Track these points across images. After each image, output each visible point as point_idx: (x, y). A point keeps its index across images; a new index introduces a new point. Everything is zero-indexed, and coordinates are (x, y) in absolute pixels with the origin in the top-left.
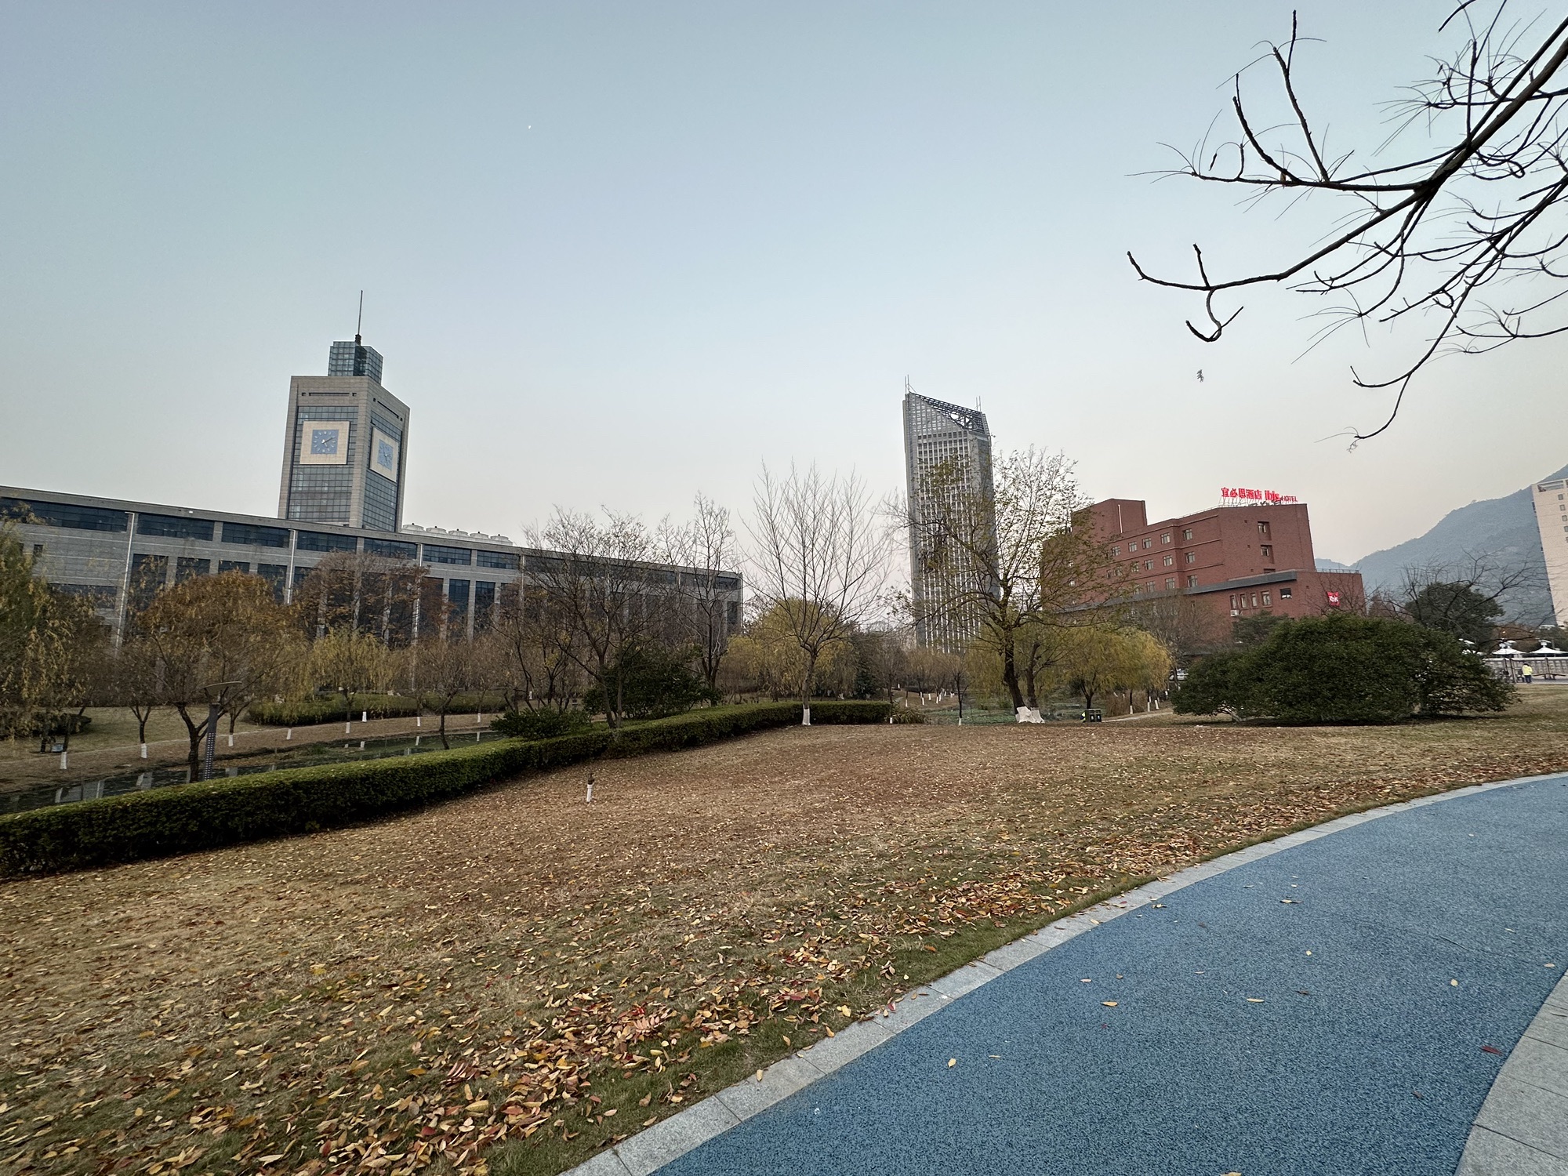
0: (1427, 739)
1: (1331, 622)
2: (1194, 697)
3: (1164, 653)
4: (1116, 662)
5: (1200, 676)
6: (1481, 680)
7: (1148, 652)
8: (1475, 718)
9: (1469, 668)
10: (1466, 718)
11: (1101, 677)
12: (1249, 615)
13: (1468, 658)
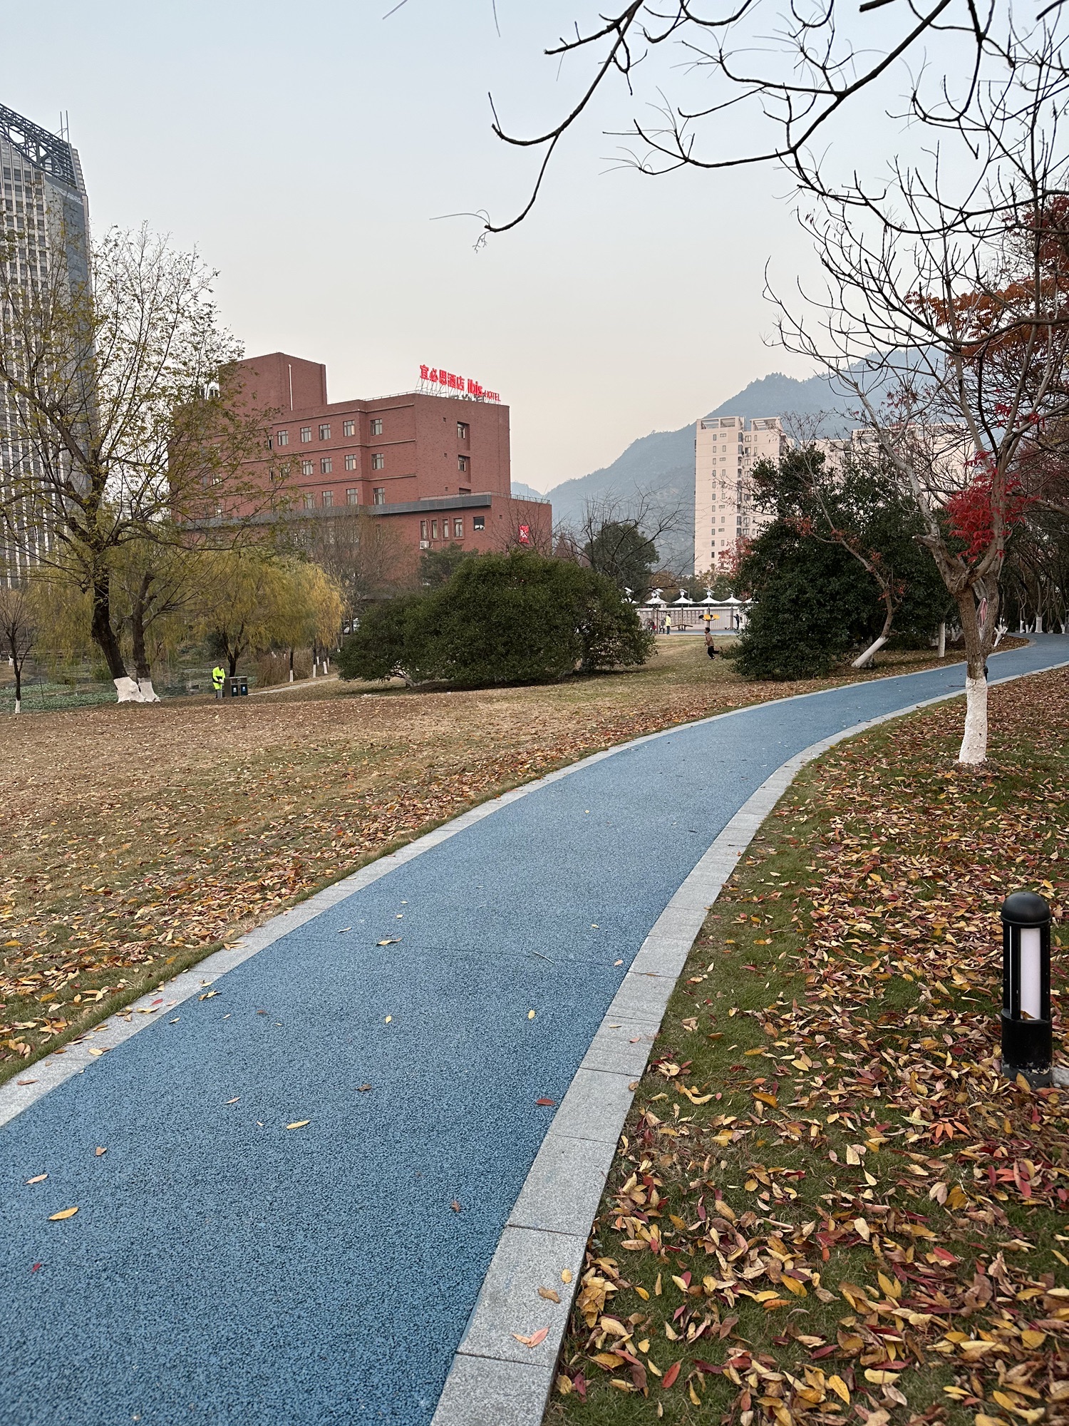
0: (579, 698)
1: (513, 561)
2: (365, 657)
3: (336, 595)
4: (273, 608)
5: (374, 627)
6: (631, 631)
7: (315, 594)
8: (622, 673)
9: (624, 618)
10: (616, 673)
11: (250, 630)
12: (438, 548)
13: (624, 607)
